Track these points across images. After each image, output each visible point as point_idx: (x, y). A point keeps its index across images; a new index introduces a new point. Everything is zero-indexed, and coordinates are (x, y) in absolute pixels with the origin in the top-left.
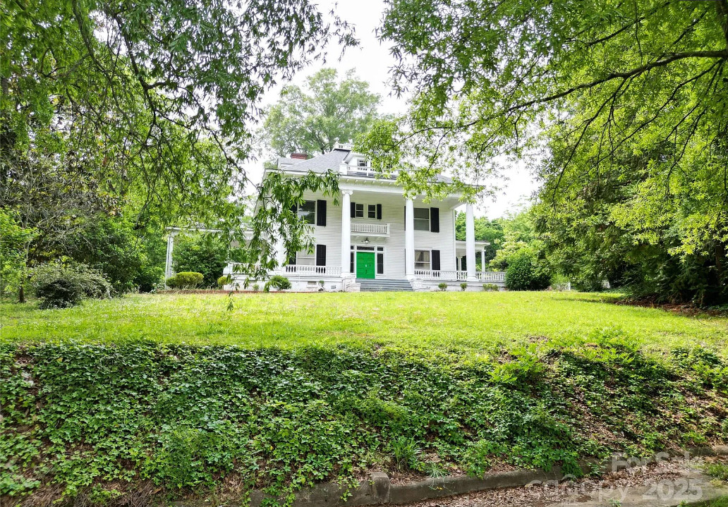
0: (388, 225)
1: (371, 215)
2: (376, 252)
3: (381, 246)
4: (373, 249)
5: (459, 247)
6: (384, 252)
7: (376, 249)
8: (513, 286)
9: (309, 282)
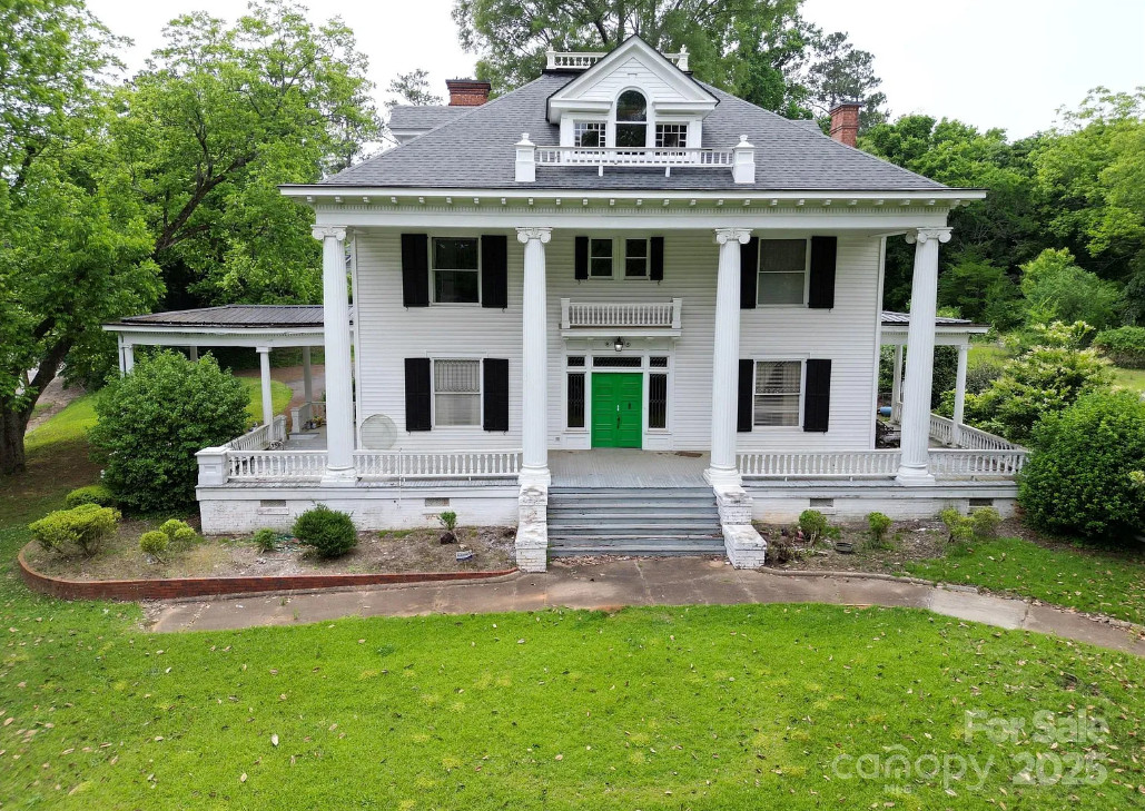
0: (678, 303)
1: (634, 269)
2: (646, 370)
3: (658, 354)
4: (636, 362)
5: (890, 342)
6: (669, 371)
7: (646, 362)
8: (1043, 519)
9: (428, 500)
